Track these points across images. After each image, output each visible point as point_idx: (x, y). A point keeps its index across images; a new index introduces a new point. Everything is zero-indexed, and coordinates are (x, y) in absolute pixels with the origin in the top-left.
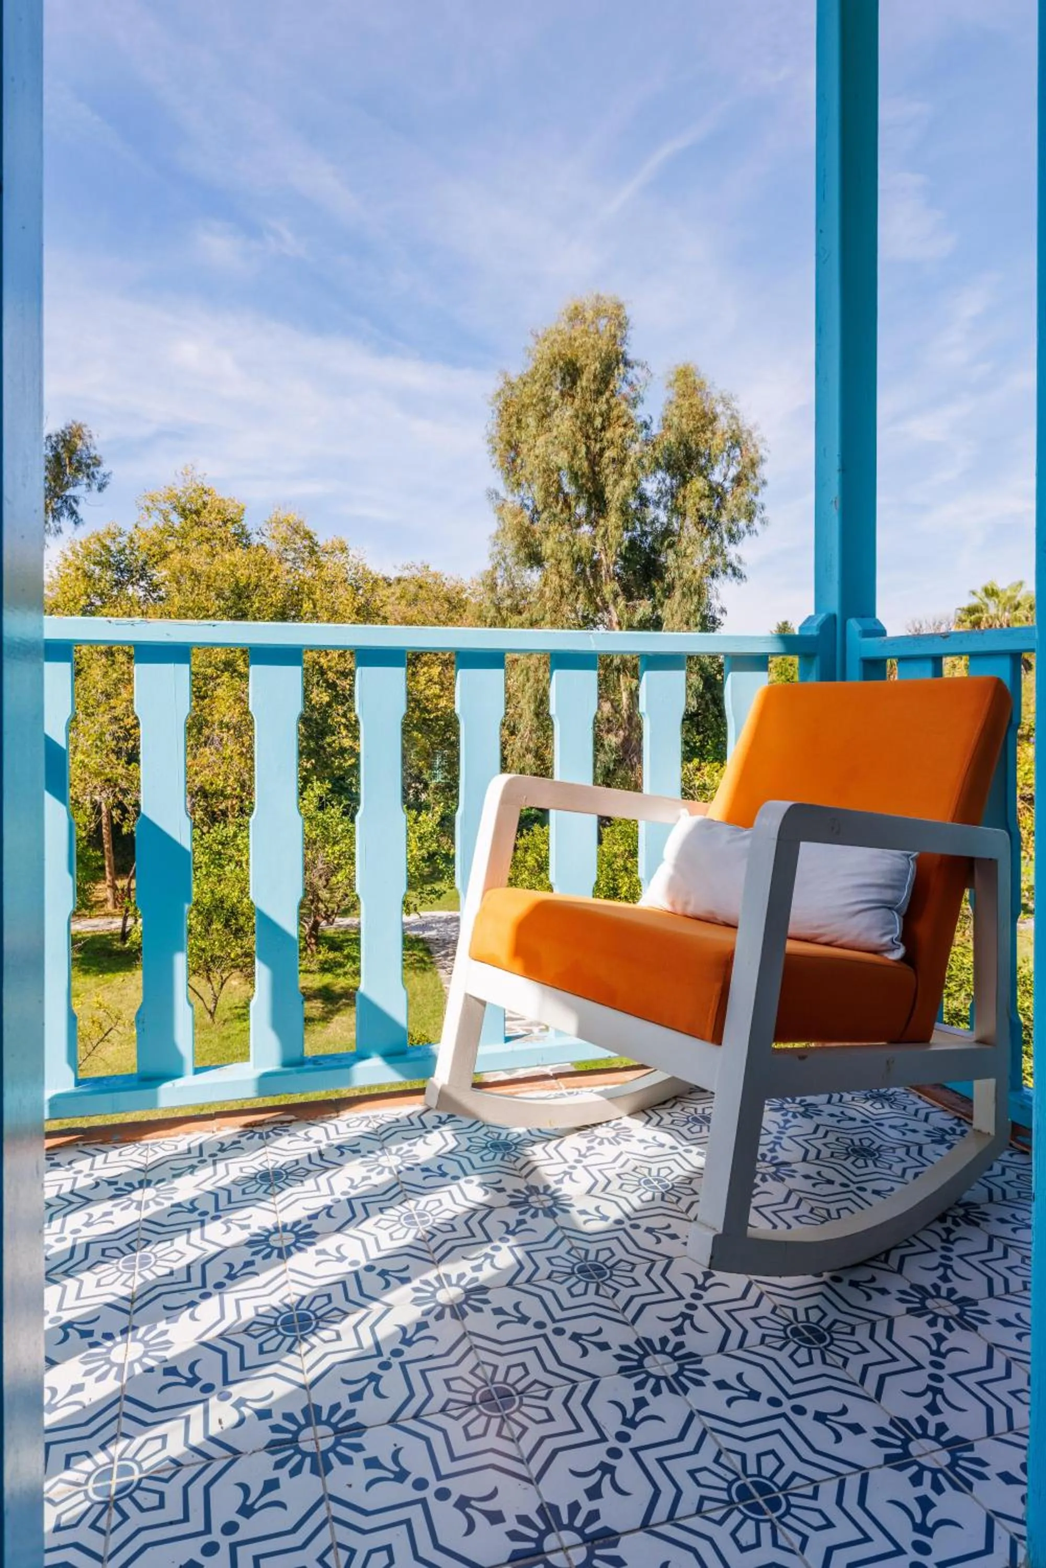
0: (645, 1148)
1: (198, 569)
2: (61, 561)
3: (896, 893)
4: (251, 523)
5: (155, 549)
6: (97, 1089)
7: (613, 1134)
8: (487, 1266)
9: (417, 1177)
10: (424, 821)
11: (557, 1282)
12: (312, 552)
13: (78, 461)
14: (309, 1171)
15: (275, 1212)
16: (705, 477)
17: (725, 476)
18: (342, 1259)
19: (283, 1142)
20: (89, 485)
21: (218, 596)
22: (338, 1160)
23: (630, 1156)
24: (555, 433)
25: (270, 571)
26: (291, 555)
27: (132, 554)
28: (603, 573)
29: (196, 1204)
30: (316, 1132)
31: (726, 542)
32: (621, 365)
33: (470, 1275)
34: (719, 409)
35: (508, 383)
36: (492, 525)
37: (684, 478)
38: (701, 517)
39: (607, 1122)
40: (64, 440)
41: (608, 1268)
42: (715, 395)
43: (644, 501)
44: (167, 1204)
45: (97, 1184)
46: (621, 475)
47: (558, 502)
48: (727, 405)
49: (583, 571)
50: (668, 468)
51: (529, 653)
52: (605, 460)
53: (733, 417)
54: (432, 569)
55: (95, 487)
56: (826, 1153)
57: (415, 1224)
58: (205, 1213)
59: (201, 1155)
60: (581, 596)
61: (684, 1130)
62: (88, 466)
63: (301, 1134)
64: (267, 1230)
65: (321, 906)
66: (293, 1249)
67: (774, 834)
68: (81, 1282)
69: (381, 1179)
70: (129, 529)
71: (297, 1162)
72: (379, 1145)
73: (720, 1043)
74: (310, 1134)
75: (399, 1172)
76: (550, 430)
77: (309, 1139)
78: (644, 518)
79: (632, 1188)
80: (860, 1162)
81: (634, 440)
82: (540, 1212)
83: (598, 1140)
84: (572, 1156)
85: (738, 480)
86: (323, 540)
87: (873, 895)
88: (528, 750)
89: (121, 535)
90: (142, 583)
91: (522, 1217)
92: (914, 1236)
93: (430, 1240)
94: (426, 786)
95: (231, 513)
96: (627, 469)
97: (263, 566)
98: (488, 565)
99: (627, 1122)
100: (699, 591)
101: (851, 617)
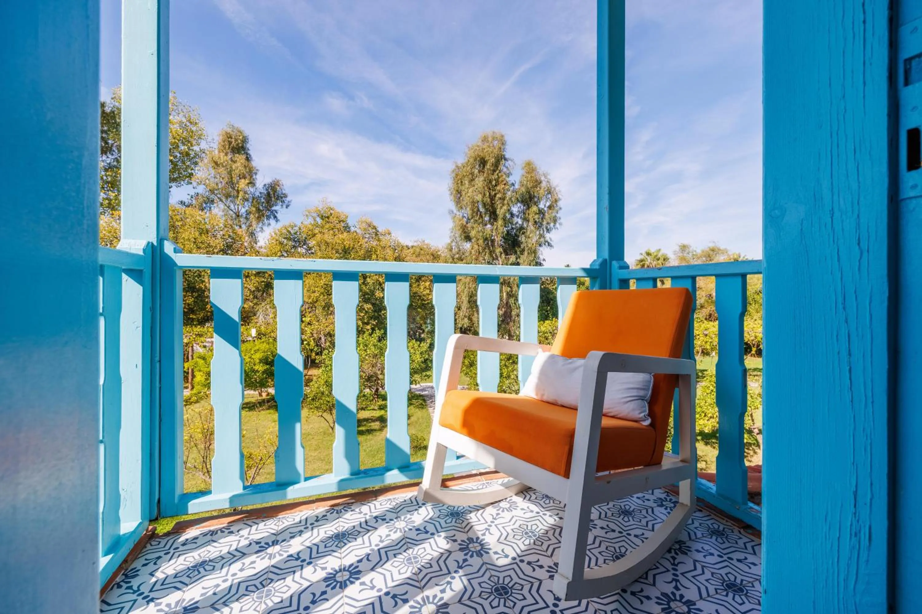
0: (524, 513)
1: (328, 241)
2: (269, 237)
3: (646, 392)
4: (350, 222)
5: (310, 233)
6: (254, 491)
7: (508, 505)
8: (448, 589)
9: (413, 534)
10: (423, 346)
11: (484, 599)
12: (376, 235)
13: (277, 196)
14: (359, 532)
15: (340, 558)
16: (537, 206)
17: (545, 205)
18: (373, 588)
19: (348, 515)
20: (282, 205)
21: (337, 252)
22: (375, 525)
23: (518, 518)
24: (476, 187)
25: (359, 242)
26: (367, 236)
27: (300, 234)
28: (496, 244)
29: (300, 555)
30: (365, 509)
31: (545, 232)
32: (503, 160)
33: (440, 595)
34: (543, 178)
35: (457, 166)
36: (450, 224)
37: (528, 206)
38: (535, 222)
39: (506, 499)
40: (271, 187)
41: (510, 588)
42: (541, 172)
43: (512, 215)
44: (285, 555)
45: (250, 544)
46: (503, 205)
47: (477, 215)
48: (545, 177)
49: (488, 244)
50: (522, 202)
51: (467, 275)
52: (497, 198)
53: (548, 182)
54: (426, 242)
55: (284, 206)
56: (609, 514)
57: (412, 563)
58: (304, 561)
59: (306, 524)
60: (487, 253)
61: (542, 502)
62: (282, 198)
63: (357, 510)
64: (336, 571)
65: (379, 382)
66: (348, 582)
67: (596, 369)
68: (232, 609)
69: (396, 536)
70: (299, 224)
71: (354, 527)
72: (395, 515)
73: (568, 478)
74: (362, 510)
75: (405, 532)
76: (474, 186)
77: (361, 513)
78: (512, 222)
79: (519, 537)
80: (626, 519)
81: (508, 190)
82: (475, 554)
83: (502, 509)
84: (489, 519)
85: (550, 207)
86: (380, 229)
87: (635, 393)
88: (465, 316)
89: (295, 226)
90: (304, 247)
91: (466, 557)
92: (658, 562)
93: (419, 573)
94: (424, 331)
95: (342, 217)
96: (506, 202)
97: (356, 240)
98: (449, 241)
99: (516, 499)
100: (535, 252)
101: (613, 260)
